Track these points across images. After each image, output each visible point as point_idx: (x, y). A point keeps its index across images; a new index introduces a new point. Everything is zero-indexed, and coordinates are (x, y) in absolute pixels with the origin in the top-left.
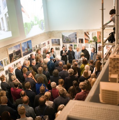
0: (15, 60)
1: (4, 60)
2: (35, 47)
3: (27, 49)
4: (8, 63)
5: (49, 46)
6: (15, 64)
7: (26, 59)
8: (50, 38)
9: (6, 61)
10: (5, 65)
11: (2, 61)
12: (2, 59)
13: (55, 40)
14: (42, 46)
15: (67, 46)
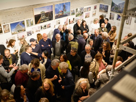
0: (42, 22)
1: (27, 20)
2: (75, 10)
3: (62, 12)
4: (32, 24)
5: (96, 11)
6: (43, 26)
7: (58, 22)
8: (98, 2)
9: (29, 22)
10: (28, 26)
11: (24, 21)
12: (24, 19)
13: (104, 5)
14: (85, 10)
15: (114, 16)
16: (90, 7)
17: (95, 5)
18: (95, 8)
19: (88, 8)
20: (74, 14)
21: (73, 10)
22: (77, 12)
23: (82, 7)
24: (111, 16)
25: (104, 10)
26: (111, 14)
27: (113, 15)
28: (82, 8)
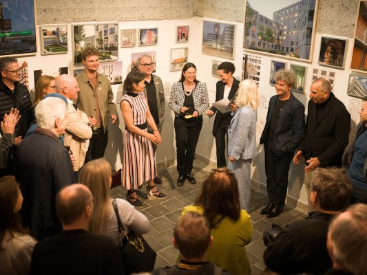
5: (187, 49)
8: (196, 13)
13: (217, 25)
14: (125, 39)
15: (259, 68)
16: (155, 30)
17: (182, 23)
18: (183, 35)
19: (142, 32)
20: (66, 49)
21: (55, 29)
22: (82, 44)
23: (106, 22)
24: (249, 70)
25: (219, 47)
26: (248, 61)
27: (255, 64)
28: (107, 26)
